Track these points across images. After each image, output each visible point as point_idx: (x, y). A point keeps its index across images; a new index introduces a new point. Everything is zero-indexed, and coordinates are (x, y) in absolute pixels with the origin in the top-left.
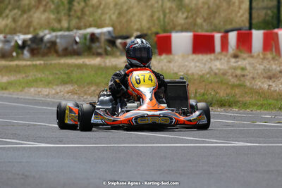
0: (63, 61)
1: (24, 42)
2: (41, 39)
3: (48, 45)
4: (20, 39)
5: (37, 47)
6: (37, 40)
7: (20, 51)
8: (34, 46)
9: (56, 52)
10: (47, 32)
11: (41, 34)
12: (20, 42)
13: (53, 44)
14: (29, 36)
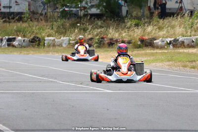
0: (186, 50)
1: (170, 42)
2: (178, 40)
3: (181, 43)
4: (168, 40)
5: (175, 44)
6: (176, 40)
7: (168, 46)
8: (174, 43)
9: (184, 46)
10: (180, 37)
11: (178, 38)
12: (169, 42)
13: (183, 42)
14: (173, 39)
